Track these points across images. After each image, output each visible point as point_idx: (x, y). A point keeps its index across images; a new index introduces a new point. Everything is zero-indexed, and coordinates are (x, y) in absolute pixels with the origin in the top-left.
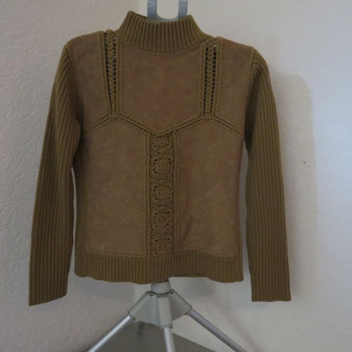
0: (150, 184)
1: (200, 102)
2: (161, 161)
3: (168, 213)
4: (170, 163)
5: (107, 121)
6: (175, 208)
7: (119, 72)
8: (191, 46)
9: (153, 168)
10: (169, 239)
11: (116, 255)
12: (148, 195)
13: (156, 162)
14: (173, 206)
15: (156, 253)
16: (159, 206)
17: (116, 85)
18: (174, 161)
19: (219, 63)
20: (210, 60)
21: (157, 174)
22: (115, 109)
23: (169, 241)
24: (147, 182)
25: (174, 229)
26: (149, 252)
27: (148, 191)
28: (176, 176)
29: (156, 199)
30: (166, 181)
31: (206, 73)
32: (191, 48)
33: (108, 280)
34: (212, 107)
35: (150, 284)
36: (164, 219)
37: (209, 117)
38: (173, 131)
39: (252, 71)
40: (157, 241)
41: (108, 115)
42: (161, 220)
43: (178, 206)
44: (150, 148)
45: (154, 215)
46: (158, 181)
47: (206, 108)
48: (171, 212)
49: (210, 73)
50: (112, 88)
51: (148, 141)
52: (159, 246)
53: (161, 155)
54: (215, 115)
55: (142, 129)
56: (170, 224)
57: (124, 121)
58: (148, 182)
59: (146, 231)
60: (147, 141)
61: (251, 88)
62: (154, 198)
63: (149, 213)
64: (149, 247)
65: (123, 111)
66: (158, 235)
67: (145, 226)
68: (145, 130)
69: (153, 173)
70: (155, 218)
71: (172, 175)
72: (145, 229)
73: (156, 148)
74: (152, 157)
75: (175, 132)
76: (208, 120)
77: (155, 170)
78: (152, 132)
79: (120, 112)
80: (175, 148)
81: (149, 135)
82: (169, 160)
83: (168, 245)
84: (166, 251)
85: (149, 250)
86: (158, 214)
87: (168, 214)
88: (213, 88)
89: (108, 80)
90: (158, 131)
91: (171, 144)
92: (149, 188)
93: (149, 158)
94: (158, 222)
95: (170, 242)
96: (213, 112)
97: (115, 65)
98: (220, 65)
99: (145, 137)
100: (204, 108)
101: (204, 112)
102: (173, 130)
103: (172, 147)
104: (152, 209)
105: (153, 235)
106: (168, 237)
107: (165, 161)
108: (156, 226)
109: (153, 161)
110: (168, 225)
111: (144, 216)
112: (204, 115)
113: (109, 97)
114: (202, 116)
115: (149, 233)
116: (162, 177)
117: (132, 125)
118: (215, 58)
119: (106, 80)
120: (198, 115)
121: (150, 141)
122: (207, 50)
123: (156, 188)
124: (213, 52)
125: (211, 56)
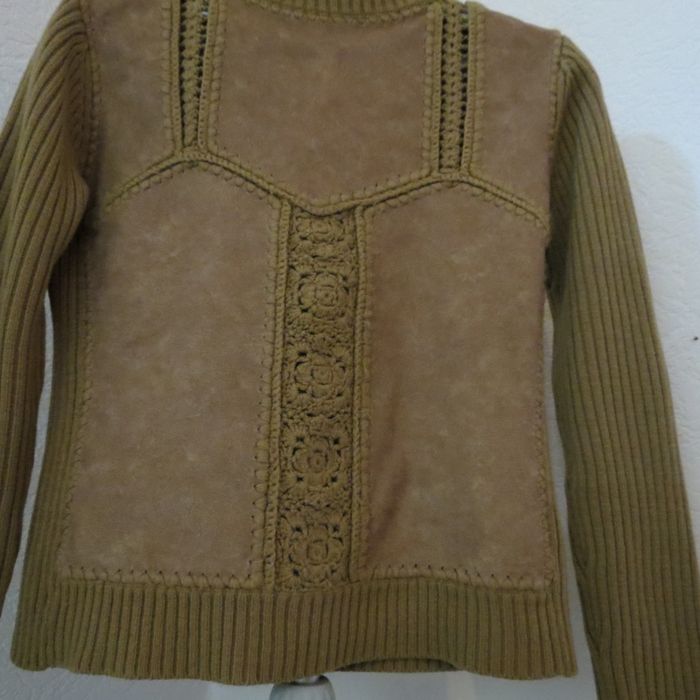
0: (287, 344)
1: (430, 138)
2: (322, 280)
3: (336, 442)
4: (347, 289)
5: (167, 173)
6: (356, 431)
7: (213, 46)
8: (405, 8)
9: (296, 297)
10: (335, 529)
11: (158, 578)
12: (278, 377)
13: (305, 280)
14: (352, 422)
15: (296, 573)
16: (310, 415)
17: (203, 78)
18: (356, 285)
19: (476, 52)
20: (452, 45)
21: (308, 315)
22: (196, 139)
23: (336, 534)
24: (275, 337)
25: (351, 496)
26: (270, 567)
27: (278, 365)
28: (363, 331)
29: (301, 391)
30: (333, 341)
31: (443, 73)
32: (406, 13)
33: (123, 674)
34: (461, 155)
35: (271, 686)
36: (323, 460)
37: (456, 175)
38: (355, 207)
39: (561, 74)
40: (298, 529)
41: (173, 155)
42: (314, 462)
43: (364, 424)
44: (289, 243)
45: (294, 443)
46: (310, 337)
47: (446, 155)
48: (344, 439)
49: (453, 75)
50: (189, 86)
51: (284, 222)
52: (304, 547)
53: (321, 264)
54: (469, 172)
55: (268, 192)
56: (342, 477)
57: (217, 169)
58: (280, 339)
59: (266, 495)
60: (282, 222)
61: (560, 115)
62: (293, 390)
63: (277, 434)
64: (272, 550)
65: (216, 143)
66: (303, 509)
67: (262, 474)
68: (276, 195)
69: (296, 312)
70: (295, 450)
71: (352, 326)
72: (262, 487)
73: (307, 243)
74: (292, 267)
75: (359, 208)
76: (452, 184)
77: (300, 303)
78: (296, 202)
79: (207, 147)
80: (361, 250)
81: (289, 208)
82: (345, 279)
83: (332, 550)
84: (327, 568)
85: (273, 556)
86: (307, 440)
87: (337, 447)
88: (464, 108)
89: (182, 70)
90: (315, 201)
91: (348, 238)
92: (279, 357)
93: (283, 271)
94: (305, 466)
95: (340, 539)
96: (464, 165)
97: (203, 32)
98: (480, 56)
99: (275, 214)
100: (441, 157)
101: (440, 167)
102: (354, 202)
103: (352, 249)
104: (286, 424)
105: (287, 509)
106: (335, 519)
107: (330, 280)
108: (300, 479)
109: (298, 278)
110: (334, 480)
111: (262, 444)
112: (439, 172)
113: (179, 110)
114: (435, 174)
115: (273, 498)
116: (321, 327)
117: (239, 181)
118: (465, 42)
119: (176, 68)
120: (425, 172)
121: (291, 226)
122: (445, 22)
123: (302, 359)
124: (459, 27)
125: (454, 35)
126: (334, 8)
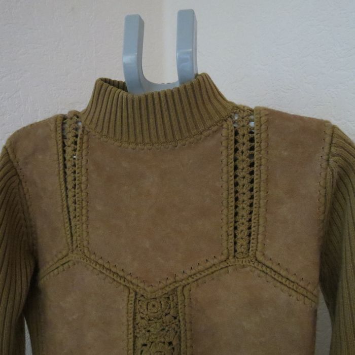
1: (227, 231)
4: (172, 349)
5: (67, 265)
7: (80, 184)
8: (205, 130)
13: (144, 348)
17: (77, 206)
18: (179, 344)
19: (260, 158)
20: (242, 152)
31: (236, 176)
32: (206, 133)
34: (249, 243)
37: (245, 261)
38: (177, 288)
39: (329, 171)
41: (67, 255)
44: (134, 320)
47: (239, 243)
49: (244, 178)
50: (71, 209)
51: (131, 307)
53: (154, 336)
54: (255, 258)
55: (120, 283)
57: (91, 268)
68: (125, 286)
73: (145, 321)
74: (137, 338)
75: (180, 288)
76: (243, 267)
78: (138, 290)
80: (181, 319)
81: (133, 295)
82: (170, 344)
88: (251, 205)
89: (67, 196)
91: (173, 311)
93: (132, 340)
96: (251, 253)
97: (74, 172)
98: (263, 161)
99: (126, 299)
100: (235, 244)
101: (235, 252)
102: (177, 285)
103: (175, 319)
109: (140, 346)
112: (235, 257)
114: (231, 259)
118: (252, 148)
119: (64, 195)
120: (224, 257)
121: (135, 307)
122: (236, 133)
124: (247, 137)
125: (244, 144)
126: (154, 140)
